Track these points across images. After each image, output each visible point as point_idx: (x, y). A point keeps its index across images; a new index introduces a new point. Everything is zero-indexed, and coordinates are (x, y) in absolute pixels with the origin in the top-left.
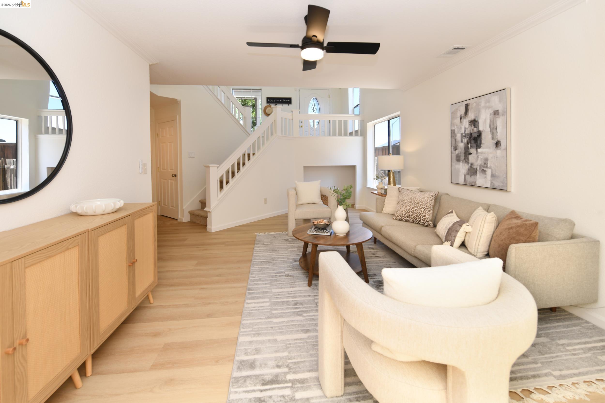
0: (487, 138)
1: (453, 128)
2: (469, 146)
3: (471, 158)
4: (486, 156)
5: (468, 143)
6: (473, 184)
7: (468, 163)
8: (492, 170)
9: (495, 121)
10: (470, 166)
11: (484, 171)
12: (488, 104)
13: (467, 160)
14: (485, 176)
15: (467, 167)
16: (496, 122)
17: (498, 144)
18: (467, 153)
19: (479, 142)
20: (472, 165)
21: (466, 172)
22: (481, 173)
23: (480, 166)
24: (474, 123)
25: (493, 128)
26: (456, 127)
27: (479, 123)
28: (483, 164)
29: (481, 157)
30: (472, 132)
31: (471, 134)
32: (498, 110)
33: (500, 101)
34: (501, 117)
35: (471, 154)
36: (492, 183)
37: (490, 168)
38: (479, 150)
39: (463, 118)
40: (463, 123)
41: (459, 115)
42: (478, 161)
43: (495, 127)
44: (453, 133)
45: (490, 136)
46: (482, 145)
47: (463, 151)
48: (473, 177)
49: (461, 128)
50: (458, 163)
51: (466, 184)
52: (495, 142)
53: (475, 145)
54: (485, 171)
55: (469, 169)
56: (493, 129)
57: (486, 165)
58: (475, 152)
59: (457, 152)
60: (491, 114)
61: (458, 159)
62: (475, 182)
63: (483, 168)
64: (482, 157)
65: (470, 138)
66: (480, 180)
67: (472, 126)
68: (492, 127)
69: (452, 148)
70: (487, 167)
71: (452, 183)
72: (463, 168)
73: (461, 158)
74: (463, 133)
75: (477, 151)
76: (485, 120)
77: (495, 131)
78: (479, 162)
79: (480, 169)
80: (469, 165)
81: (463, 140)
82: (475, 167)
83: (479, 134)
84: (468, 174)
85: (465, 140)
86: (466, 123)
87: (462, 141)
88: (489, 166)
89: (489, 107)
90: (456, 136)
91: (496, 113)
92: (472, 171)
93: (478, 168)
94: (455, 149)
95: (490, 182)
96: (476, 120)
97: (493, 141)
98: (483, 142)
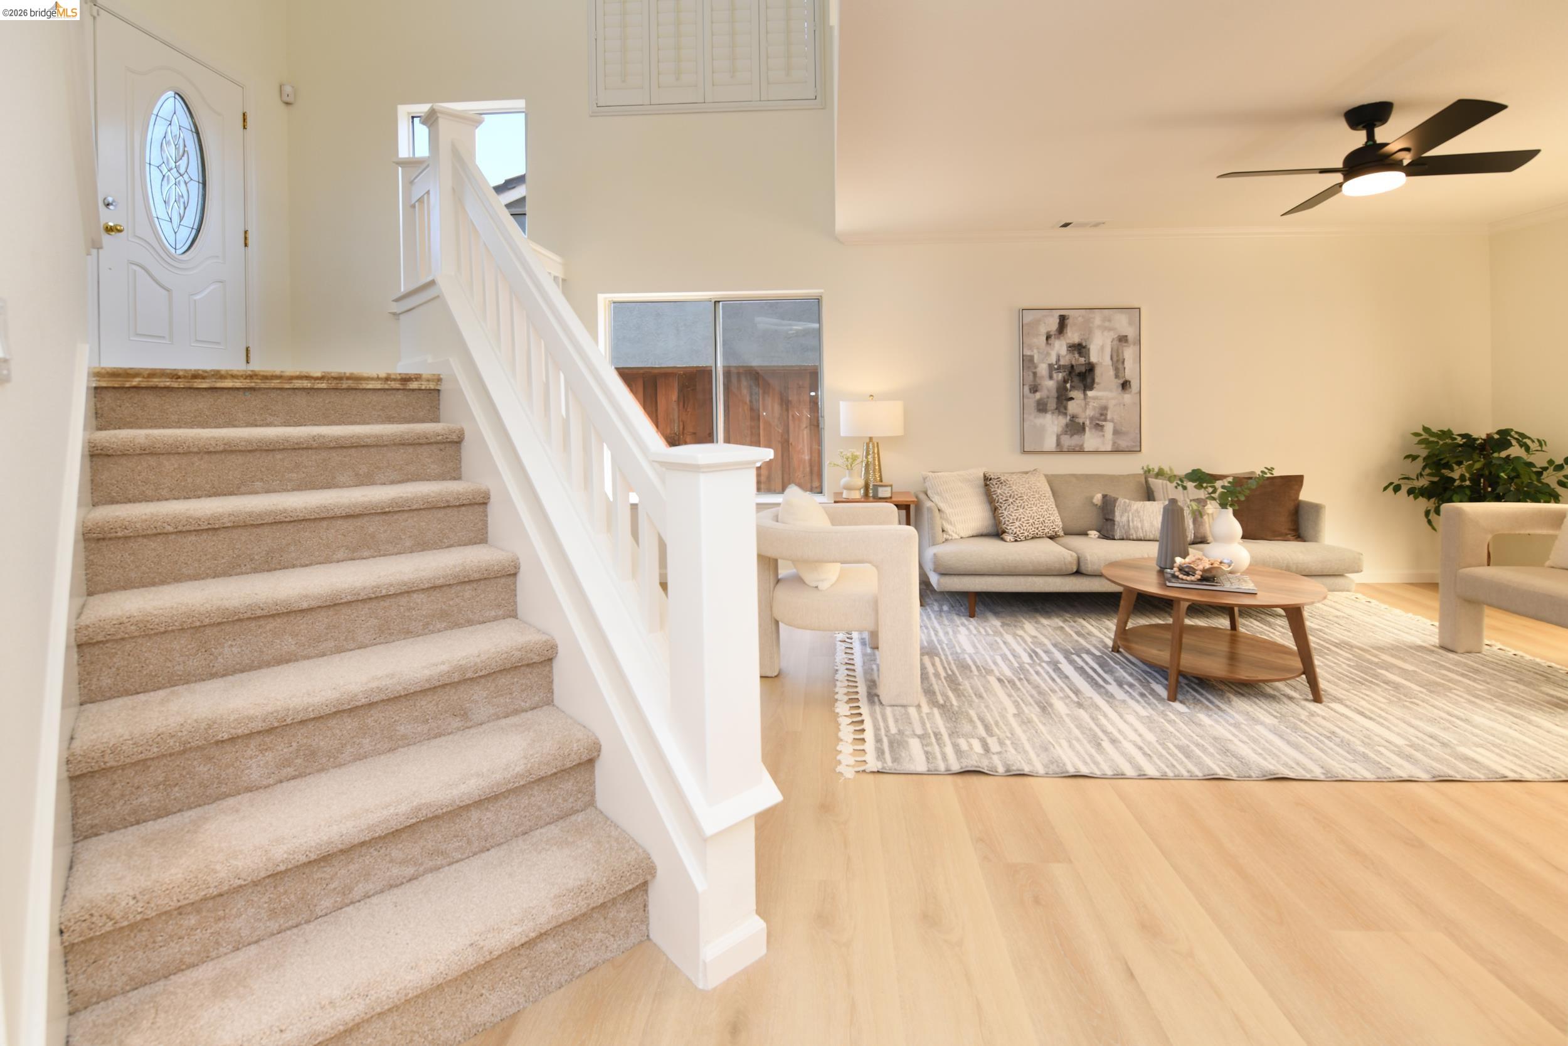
0: (1105, 374)
1: (1028, 352)
2: (1068, 385)
3: (1072, 407)
4: (1103, 402)
5: (1065, 381)
6: (1077, 449)
7: (1065, 414)
8: (1115, 424)
9: (1120, 351)
10: (1070, 420)
11: (1099, 427)
12: (1107, 324)
13: (1062, 410)
14: (1101, 433)
15: (1062, 421)
16: (1123, 353)
17: (1125, 385)
18: (1062, 398)
19: (1089, 380)
20: (1073, 417)
21: (1060, 429)
22: (1094, 430)
23: (1092, 419)
24: (1080, 349)
25: (1118, 361)
26: (1035, 351)
27: (1089, 350)
28: (1097, 415)
29: (1093, 404)
30: (1074, 363)
31: (1072, 366)
32: (1126, 336)
33: (1130, 323)
34: (1132, 346)
35: (1072, 399)
36: (1114, 443)
37: (1112, 421)
38: (1090, 393)
39: (1053, 337)
40: (1054, 347)
41: (1043, 330)
42: (1088, 410)
43: (1121, 360)
44: (1027, 362)
45: (1112, 373)
46: (1095, 385)
47: (1054, 394)
48: (1076, 437)
49: (1048, 354)
50: (1041, 414)
51: (1060, 450)
52: (1121, 381)
53: (1081, 385)
54: (1102, 426)
55: (1067, 425)
56: (1118, 363)
57: (1103, 417)
58: (1082, 396)
59: (1038, 395)
60: (1113, 339)
61: (1042, 407)
62: (1082, 445)
63: (1098, 422)
64: (1095, 404)
65: (1070, 373)
66: (1090, 440)
67: (1073, 354)
68: (1115, 359)
69: (1027, 388)
70: (1105, 420)
71: (1024, 452)
72: (1052, 425)
73: (1049, 405)
74: (1054, 362)
75: (1085, 395)
76: (1102, 348)
77: (1120, 366)
78: (1090, 412)
79: (1090, 423)
80: (1068, 418)
81: (1055, 375)
82: (1081, 421)
83: (1091, 369)
84: (1065, 433)
85: (1057, 376)
86: (1060, 347)
87: (1051, 377)
88: (1109, 417)
89: (1110, 329)
90: (1036, 367)
91: (1123, 339)
92: (1075, 427)
93: (1087, 423)
94: (1034, 389)
95: (1111, 443)
96: (1084, 344)
97: (1116, 380)
98: (1097, 380)
